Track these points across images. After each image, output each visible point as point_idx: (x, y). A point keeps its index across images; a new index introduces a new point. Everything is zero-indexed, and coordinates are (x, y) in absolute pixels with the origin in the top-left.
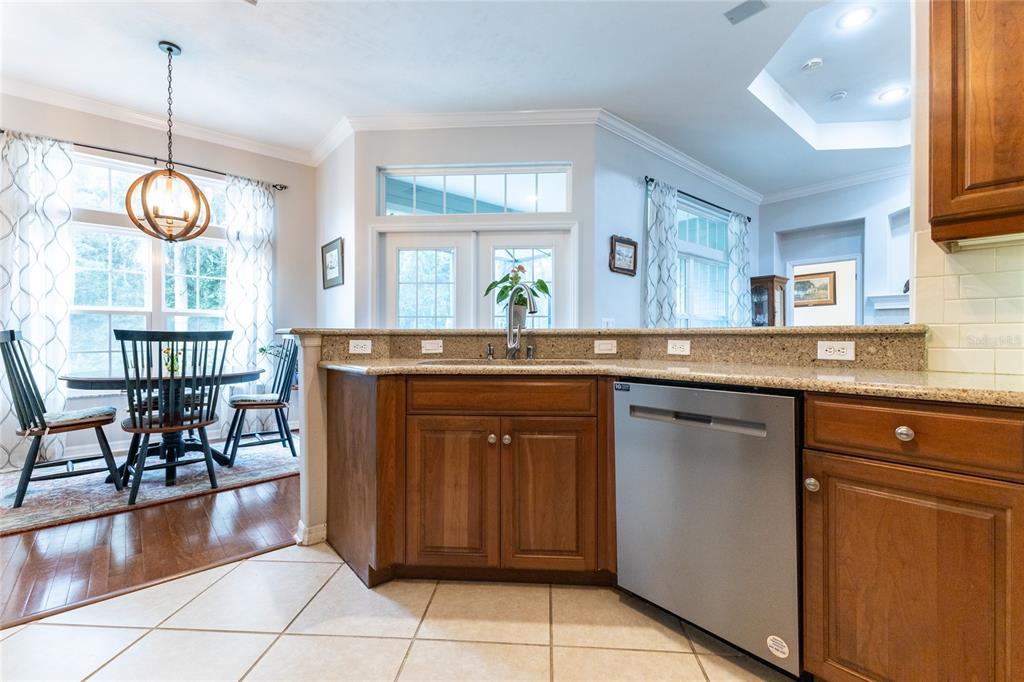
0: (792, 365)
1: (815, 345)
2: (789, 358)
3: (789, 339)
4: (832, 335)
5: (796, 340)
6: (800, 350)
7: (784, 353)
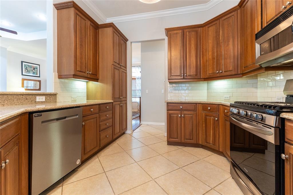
0: (29, 104)
1: (36, 97)
2: (28, 102)
3: (28, 96)
4: (40, 95)
5: (30, 96)
6: (32, 99)
7: (27, 100)
